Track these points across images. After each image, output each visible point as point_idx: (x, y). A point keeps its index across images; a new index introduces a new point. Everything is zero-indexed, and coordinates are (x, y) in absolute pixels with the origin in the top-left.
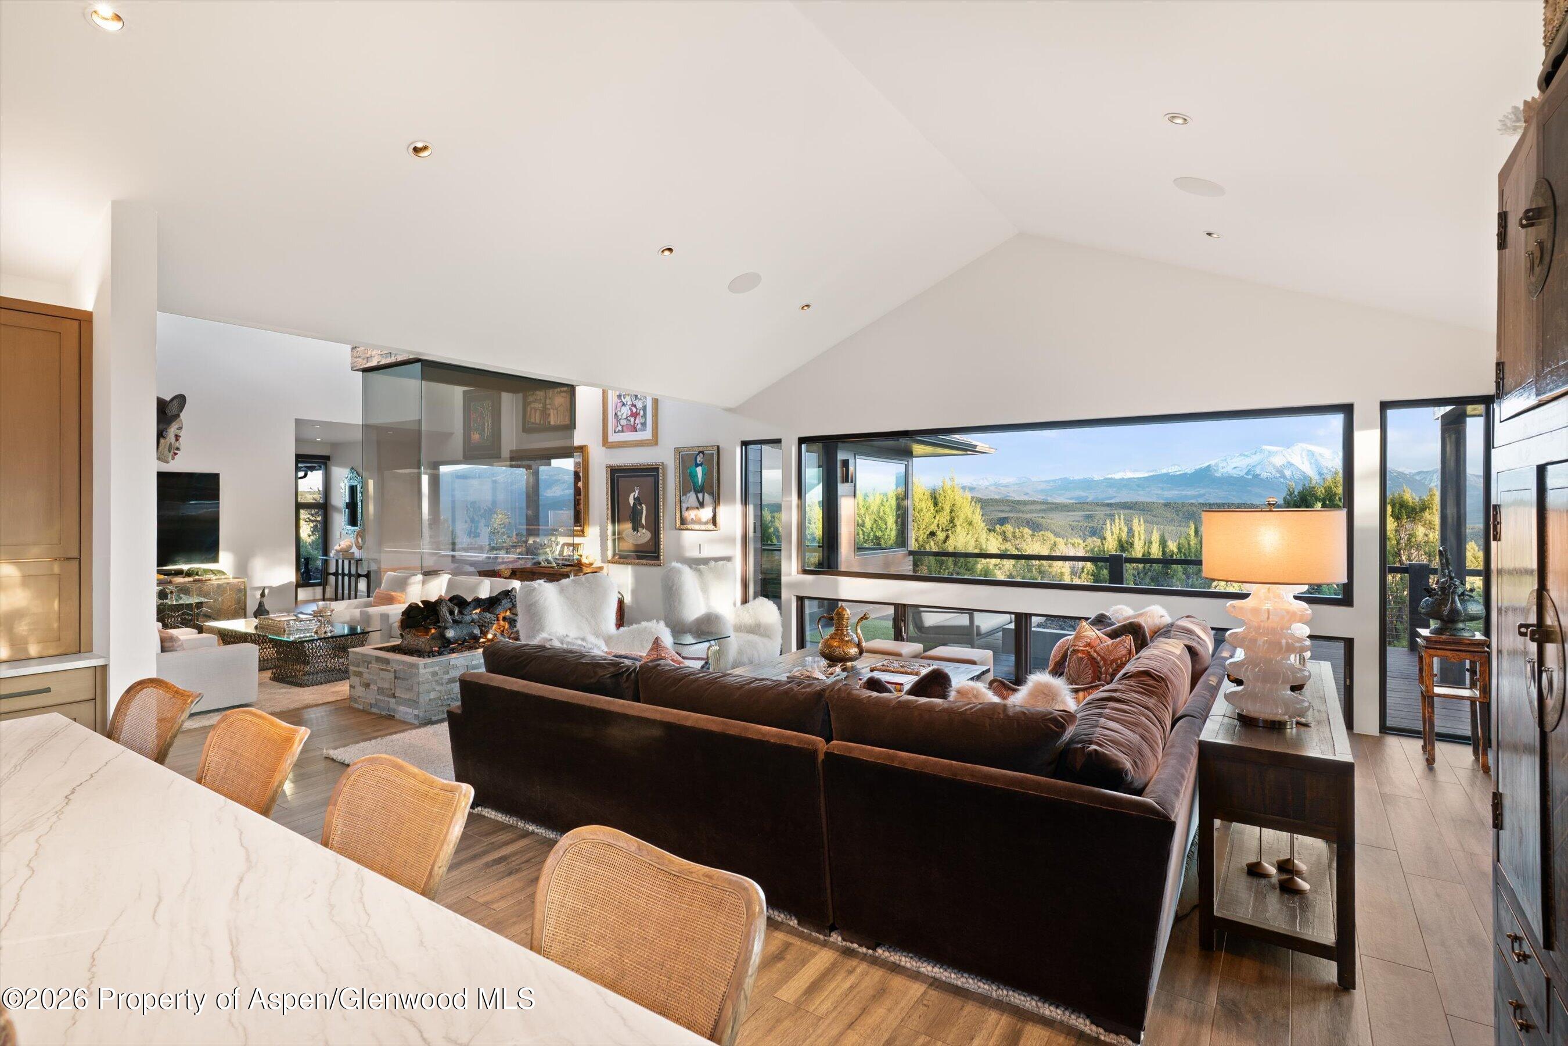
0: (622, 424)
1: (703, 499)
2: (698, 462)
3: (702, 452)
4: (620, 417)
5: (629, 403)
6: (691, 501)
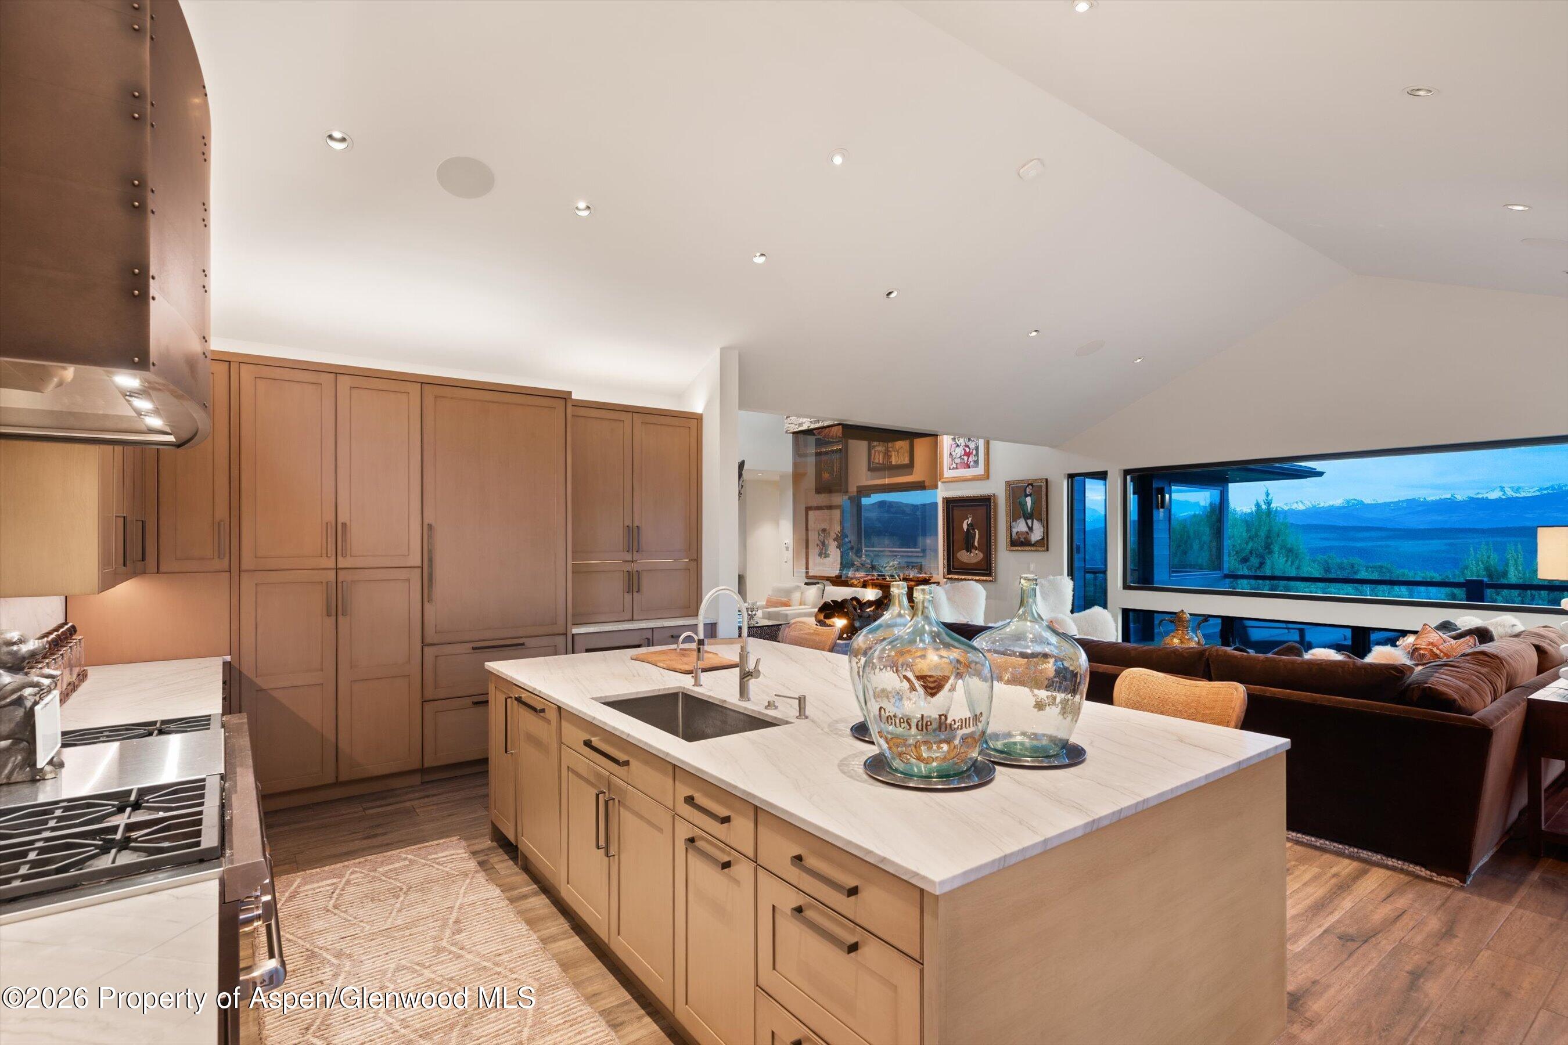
0: (956, 462)
1: (1032, 524)
2: (1028, 493)
3: (1032, 485)
4: (954, 456)
5: (963, 444)
6: (1021, 526)
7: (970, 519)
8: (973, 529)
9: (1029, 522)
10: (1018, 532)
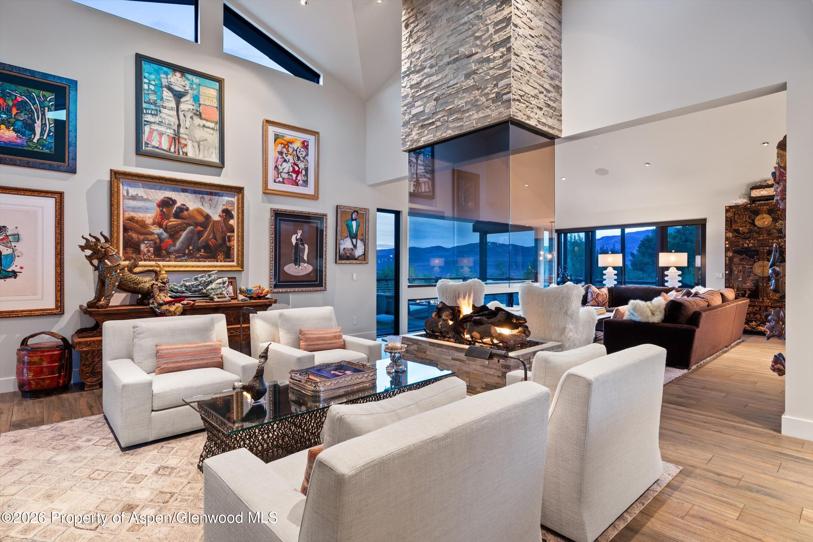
0: (283, 176)
1: (356, 243)
6: (347, 244)
7: (299, 234)
8: (303, 244)
9: (354, 241)
10: (344, 249)
